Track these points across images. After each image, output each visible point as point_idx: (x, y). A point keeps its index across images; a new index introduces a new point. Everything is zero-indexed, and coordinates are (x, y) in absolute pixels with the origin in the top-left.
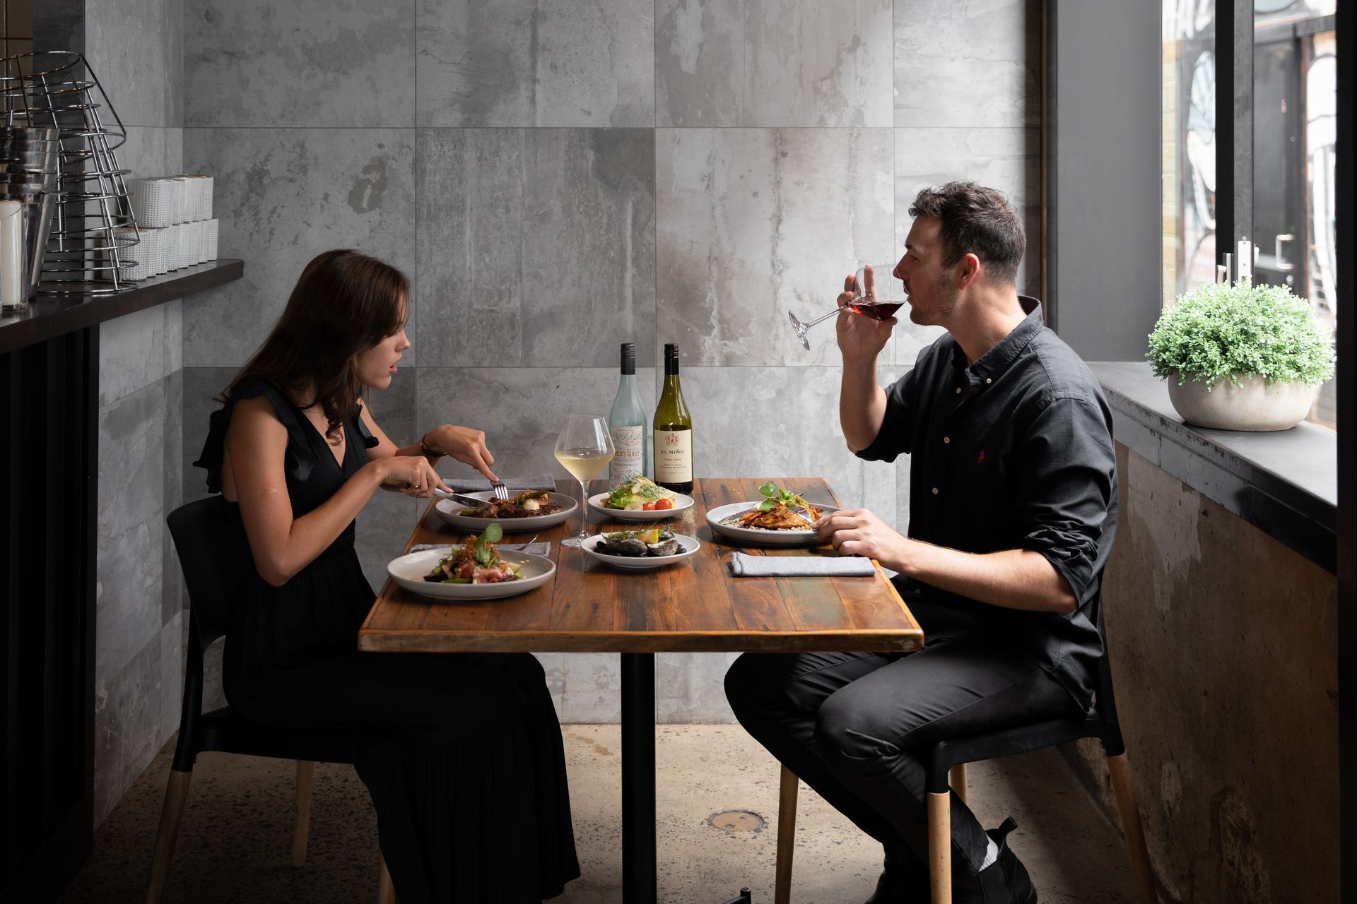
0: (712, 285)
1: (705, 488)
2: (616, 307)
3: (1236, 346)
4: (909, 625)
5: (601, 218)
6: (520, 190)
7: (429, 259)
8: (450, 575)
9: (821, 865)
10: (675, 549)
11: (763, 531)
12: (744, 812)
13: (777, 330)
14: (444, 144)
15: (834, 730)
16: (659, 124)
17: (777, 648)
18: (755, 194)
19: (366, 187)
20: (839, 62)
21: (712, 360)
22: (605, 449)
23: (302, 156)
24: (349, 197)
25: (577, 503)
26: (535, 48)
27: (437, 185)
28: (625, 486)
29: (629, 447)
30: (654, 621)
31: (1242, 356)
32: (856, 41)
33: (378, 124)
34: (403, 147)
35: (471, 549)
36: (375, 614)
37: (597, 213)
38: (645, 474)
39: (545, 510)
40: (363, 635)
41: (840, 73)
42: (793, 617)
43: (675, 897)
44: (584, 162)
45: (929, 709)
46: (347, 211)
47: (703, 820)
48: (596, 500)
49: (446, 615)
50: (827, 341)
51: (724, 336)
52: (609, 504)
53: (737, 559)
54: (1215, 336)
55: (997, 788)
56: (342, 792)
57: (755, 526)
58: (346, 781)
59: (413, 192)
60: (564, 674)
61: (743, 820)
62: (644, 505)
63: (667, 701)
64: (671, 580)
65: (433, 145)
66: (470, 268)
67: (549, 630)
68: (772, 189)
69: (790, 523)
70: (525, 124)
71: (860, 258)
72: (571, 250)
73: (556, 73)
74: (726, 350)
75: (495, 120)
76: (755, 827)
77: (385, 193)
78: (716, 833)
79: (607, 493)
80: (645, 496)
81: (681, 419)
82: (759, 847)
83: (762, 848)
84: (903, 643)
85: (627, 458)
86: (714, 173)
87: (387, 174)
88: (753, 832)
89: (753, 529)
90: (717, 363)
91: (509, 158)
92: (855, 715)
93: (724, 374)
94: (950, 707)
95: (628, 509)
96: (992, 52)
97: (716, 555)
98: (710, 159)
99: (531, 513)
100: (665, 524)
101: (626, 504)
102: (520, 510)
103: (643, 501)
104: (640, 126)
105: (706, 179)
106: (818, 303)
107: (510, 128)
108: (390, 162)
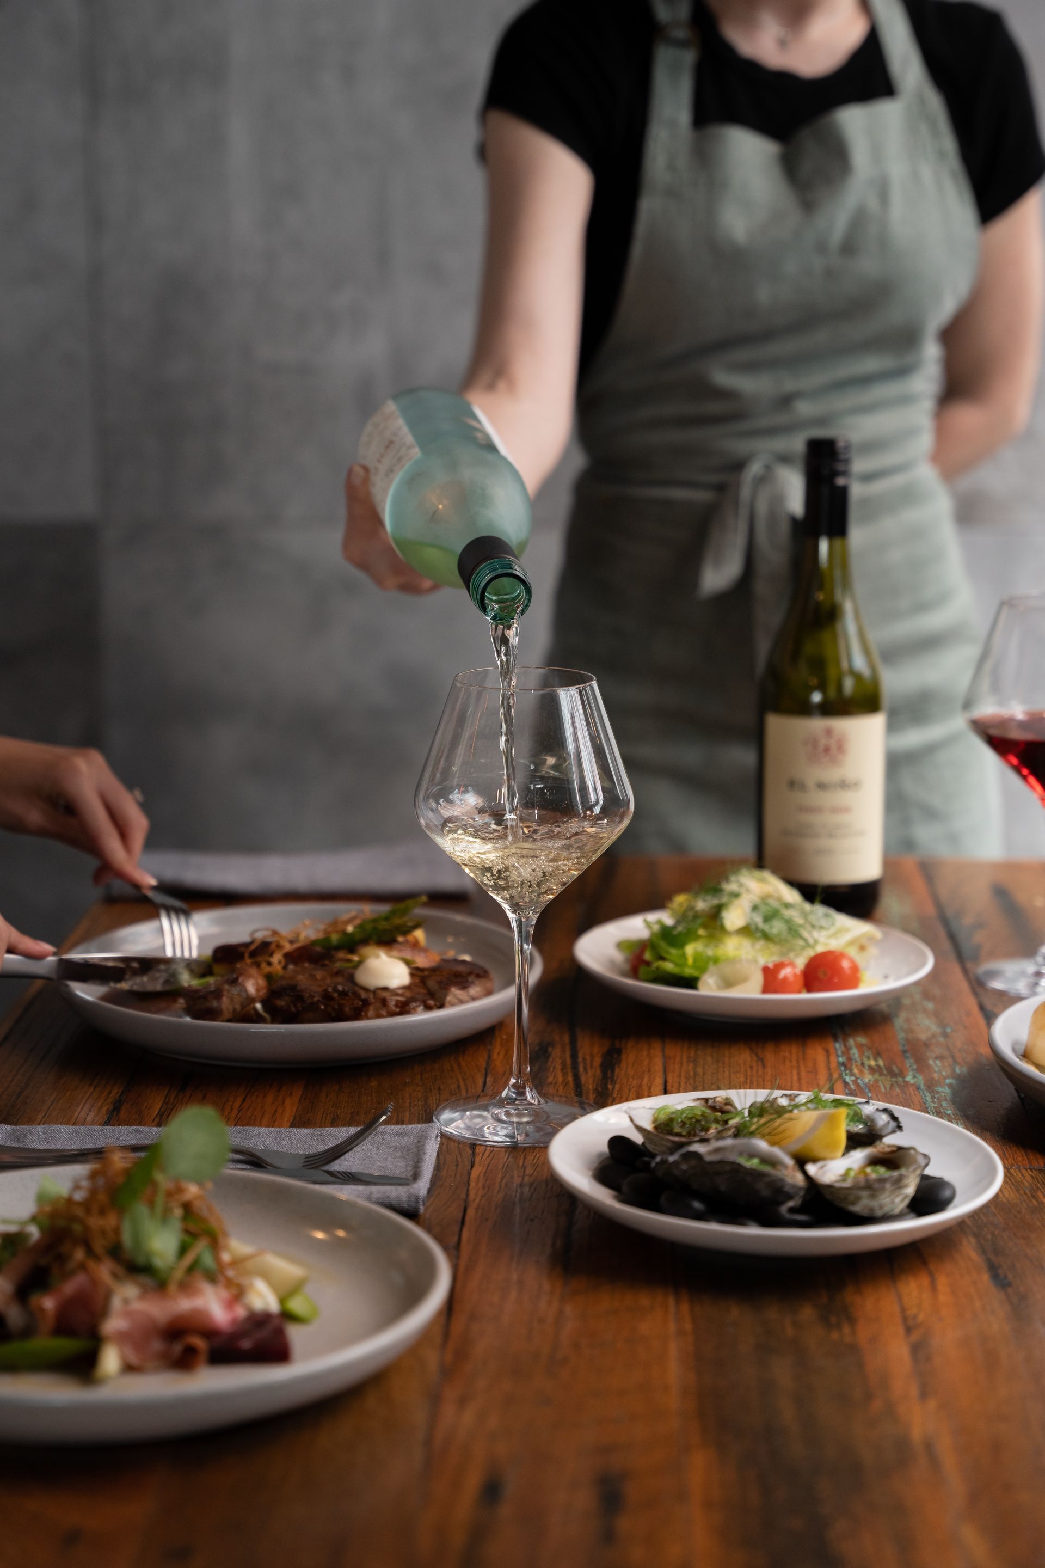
28: (701, 905)
48: (601, 947)
52: (648, 964)
62: (766, 970)
79: (640, 922)
80: (766, 937)
81: (848, 681)
95: (709, 987)
99: (380, 1001)
100: (836, 1039)
101: (703, 964)
102: (335, 989)
103: (763, 956)
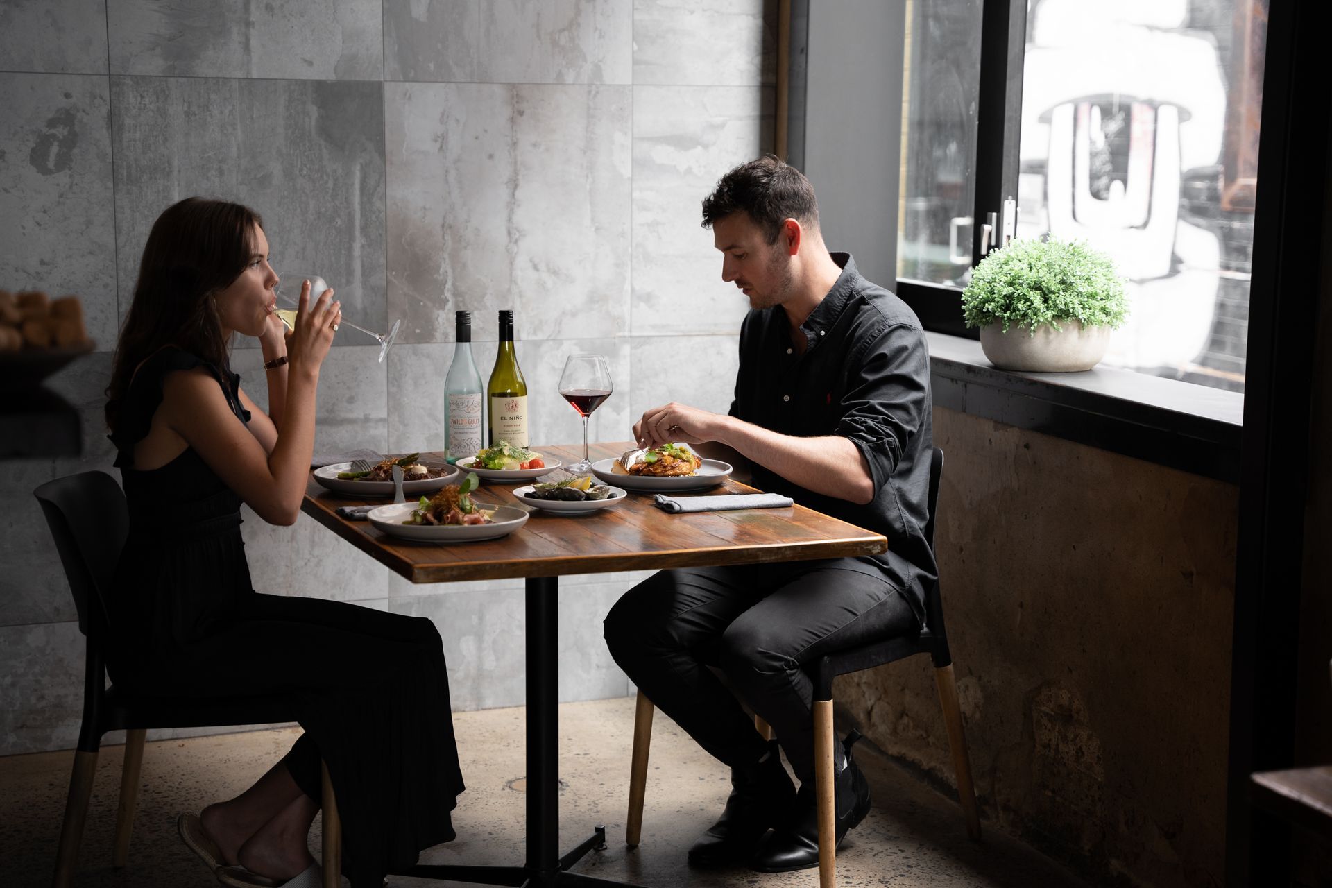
0: (446, 256)
2: (344, 280)
3: (1057, 294)
5: (327, 182)
6: (234, 150)
7: (131, 228)
10: (606, 494)
11: (664, 478)
13: (513, 303)
14: (145, 94)
15: (746, 651)
16: (388, 78)
18: (491, 157)
19: (52, 144)
20: (578, 12)
21: (446, 335)
24: (31, 156)
27: (138, 142)
29: (469, 415)
31: (1063, 303)
33: (62, 69)
34: (95, 98)
37: (321, 176)
41: (579, 25)
44: (307, 119)
45: (821, 627)
46: (31, 172)
54: (1037, 287)
59: (109, 150)
62: (521, 465)
65: (131, 96)
68: (509, 151)
69: (678, 471)
70: (239, 74)
71: (597, 225)
72: (293, 218)
73: (272, 15)
75: (203, 69)
77: (76, 151)
81: (517, 385)
86: (447, 134)
87: (77, 128)
90: (451, 339)
91: (222, 113)
92: (763, 636)
94: (836, 624)
95: (504, 469)
98: (444, 118)
104: (367, 79)
105: (440, 140)
106: (555, 273)
107: (221, 78)
108: (79, 115)
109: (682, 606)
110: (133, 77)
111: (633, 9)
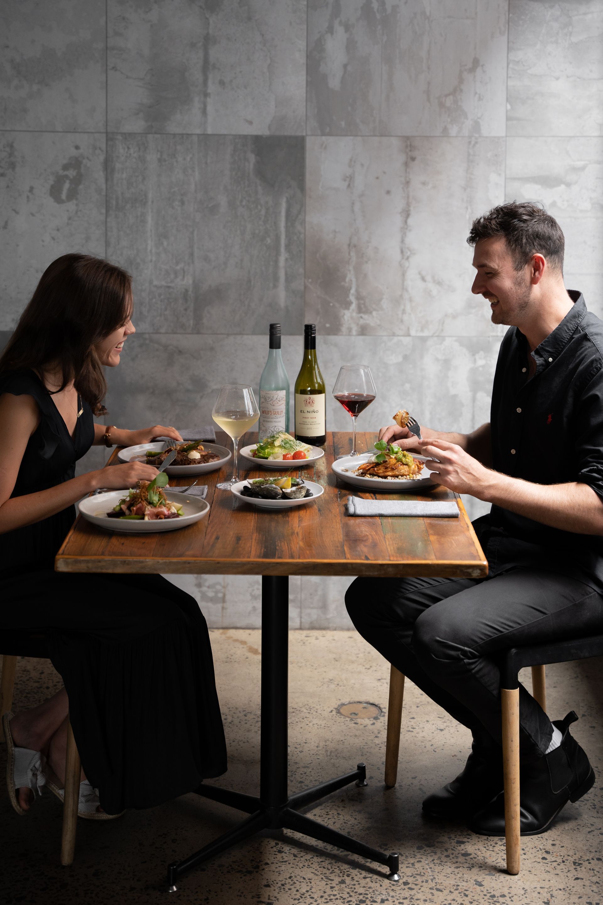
0: (351, 268)
1: (336, 440)
2: (271, 285)
4: (477, 557)
5: (260, 211)
6: (193, 186)
7: (117, 243)
8: (127, 512)
9: (425, 747)
10: (304, 493)
11: (376, 479)
12: (368, 703)
14: (131, 146)
15: (426, 638)
16: (309, 133)
17: (375, 574)
18: (388, 192)
19: (65, 182)
20: (461, 80)
21: (350, 330)
22: (251, 413)
23: (11, 155)
24: (51, 190)
25: (231, 453)
26: (206, 67)
27: (124, 181)
28: (269, 440)
29: (274, 407)
30: (282, 551)
32: (476, 63)
33: (75, 129)
34: (96, 149)
35: (144, 493)
36: (68, 543)
37: (256, 206)
38: (287, 430)
39: (205, 458)
40: (59, 560)
41: (461, 90)
42: (389, 550)
43: (305, 770)
44: (247, 164)
45: (502, 623)
46: (49, 202)
47: (332, 709)
48: (246, 451)
49: (123, 544)
50: (446, 315)
51: (361, 309)
52: (257, 454)
53: (352, 502)
55: (578, 689)
56: (38, 682)
57: (370, 474)
58: (42, 673)
59: (104, 186)
60: (224, 587)
61: (365, 709)
62: (284, 456)
63: (308, 611)
64: (299, 518)
65: (121, 147)
66: (151, 251)
67: (201, 557)
68: (403, 188)
69: (397, 473)
70: (198, 131)
72: (234, 237)
73: (224, 88)
74: (362, 322)
75: (173, 128)
76: (374, 715)
77: (81, 187)
78: (342, 719)
79: (255, 445)
80: (285, 448)
81: (316, 385)
82: (376, 732)
83: (379, 733)
84: (472, 571)
85: (273, 416)
86: (354, 175)
87: (82, 171)
88: (372, 719)
89: (368, 478)
90: (354, 332)
91: (184, 159)
92: (444, 627)
93: (359, 342)
94: (520, 621)
95: (271, 459)
96: (591, 71)
97: (337, 498)
98: (352, 163)
99: (194, 461)
100: (300, 471)
101: (269, 454)
102: (183, 459)
103: (284, 452)
104: (293, 134)
105: (348, 179)
106: (439, 283)
107: (185, 134)
108: (85, 161)
109: (409, 587)
110: (123, 134)
111: (507, 77)
